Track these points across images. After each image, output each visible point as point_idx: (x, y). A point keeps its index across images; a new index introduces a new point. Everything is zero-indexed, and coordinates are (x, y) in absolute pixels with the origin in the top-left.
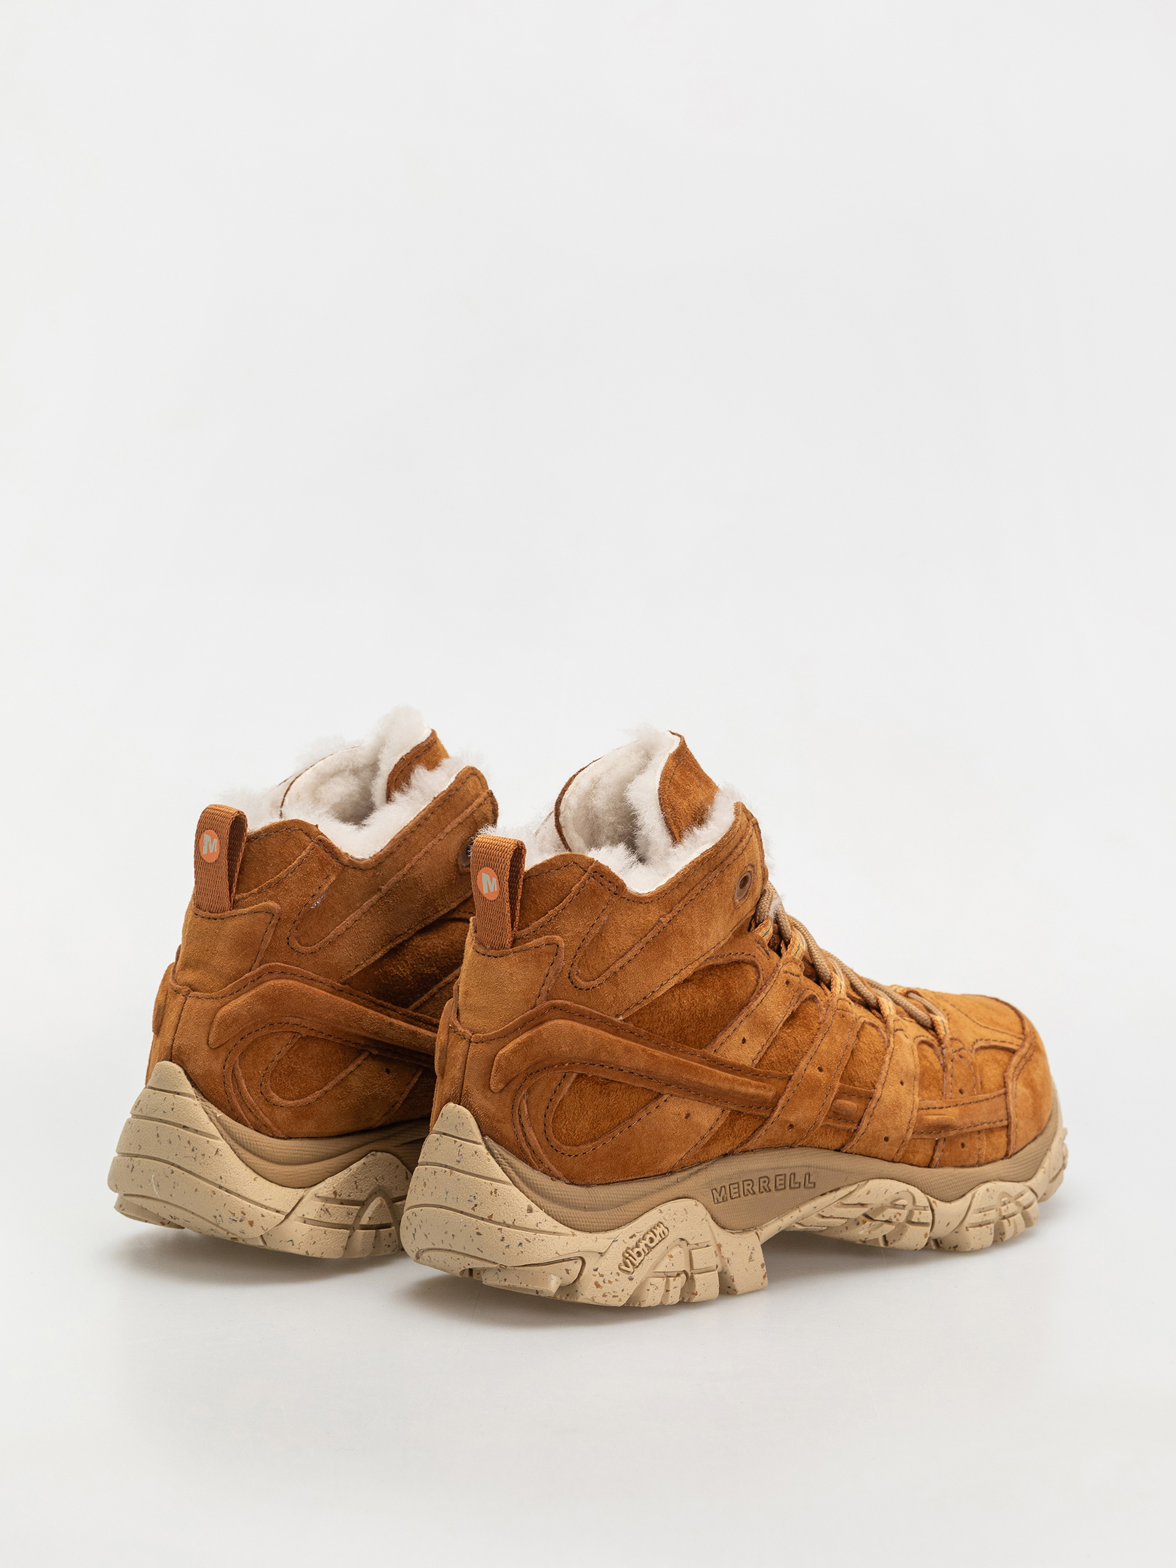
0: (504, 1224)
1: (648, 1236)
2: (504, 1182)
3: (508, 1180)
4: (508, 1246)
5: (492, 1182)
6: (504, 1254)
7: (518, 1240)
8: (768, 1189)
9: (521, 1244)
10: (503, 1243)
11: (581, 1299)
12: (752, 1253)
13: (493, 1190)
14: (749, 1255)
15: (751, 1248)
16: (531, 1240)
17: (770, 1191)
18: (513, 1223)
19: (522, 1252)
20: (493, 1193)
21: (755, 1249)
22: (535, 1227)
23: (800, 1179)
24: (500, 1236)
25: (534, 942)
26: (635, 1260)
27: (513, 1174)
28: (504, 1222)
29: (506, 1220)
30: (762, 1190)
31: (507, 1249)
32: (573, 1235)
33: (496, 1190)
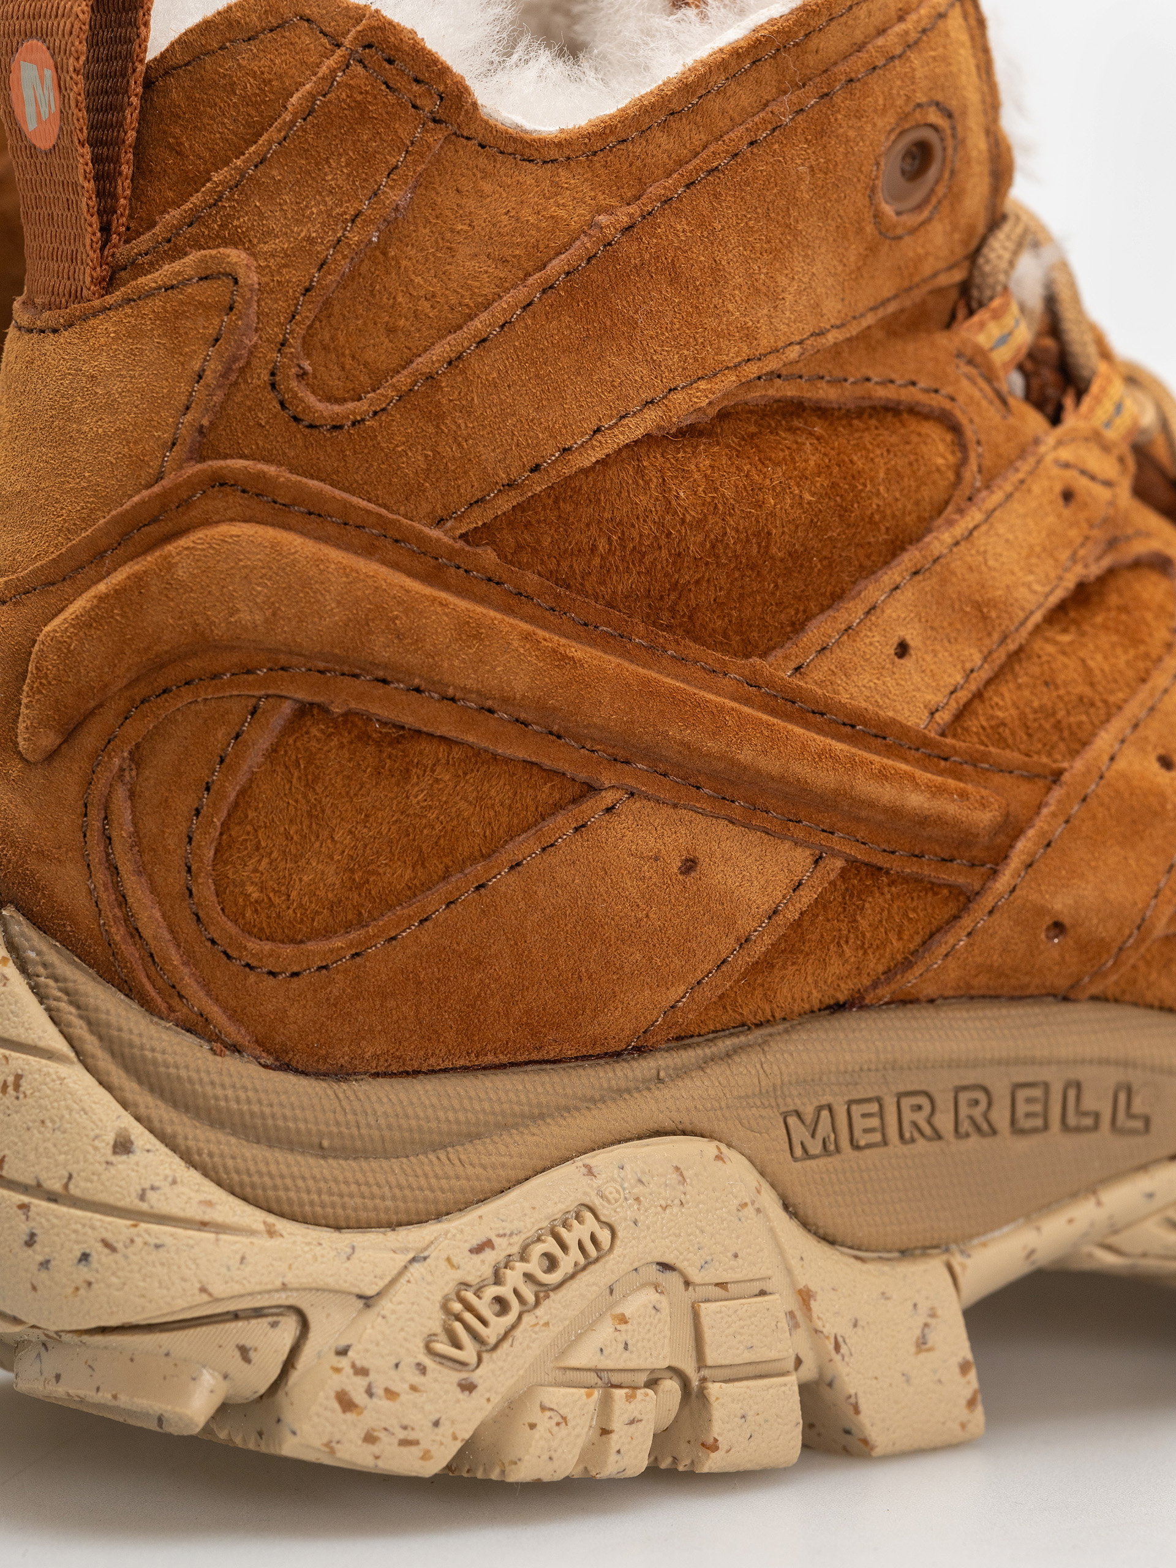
0: (37, 1189)
1: (538, 1249)
2: (49, 1054)
3: (59, 1044)
4: (45, 1264)
5: (7, 1052)
6: (34, 1288)
7: (77, 1242)
8: (985, 1127)
9: (85, 1257)
10: (30, 1252)
11: (290, 1448)
12: (926, 1325)
13: (11, 1079)
14: (918, 1332)
15: (923, 1308)
16: (119, 1246)
17: (994, 1132)
18: (66, 1186)
19: (90, 1284)
20: (10, 1090)
21: (939, 1312)
22: (130, 1201)
23: (1096, 1100)
24: (24, 1228)
25: (166, 271)
26: (485, 1323)
27: (80, 1029)
28: (39, 1185)
29: (43, 1176)
30: (965, 1126)
31: (44, 1275)
32: (271, 1233)
33: (18, 1077)
